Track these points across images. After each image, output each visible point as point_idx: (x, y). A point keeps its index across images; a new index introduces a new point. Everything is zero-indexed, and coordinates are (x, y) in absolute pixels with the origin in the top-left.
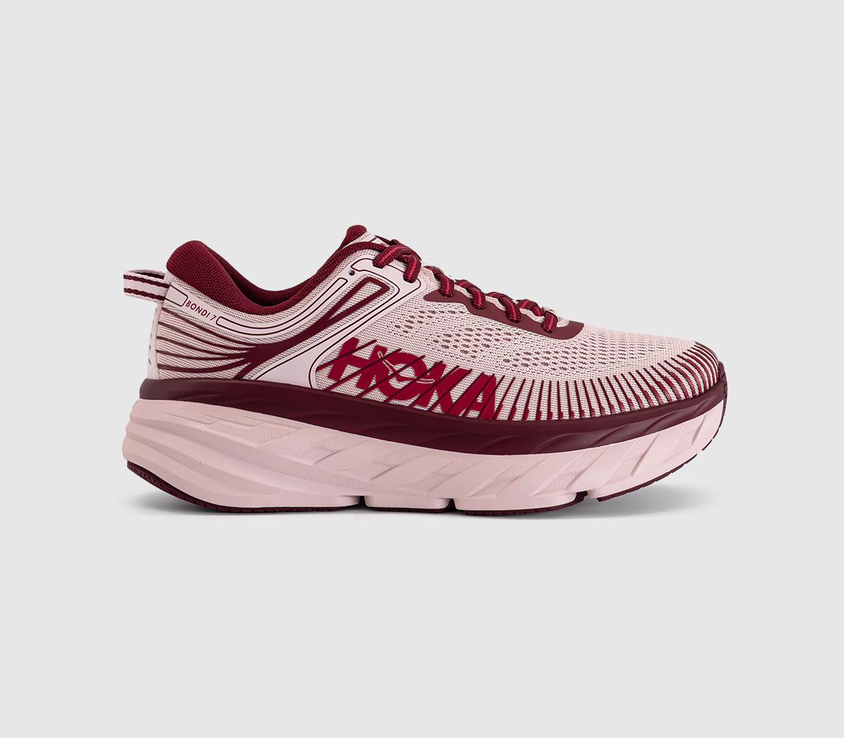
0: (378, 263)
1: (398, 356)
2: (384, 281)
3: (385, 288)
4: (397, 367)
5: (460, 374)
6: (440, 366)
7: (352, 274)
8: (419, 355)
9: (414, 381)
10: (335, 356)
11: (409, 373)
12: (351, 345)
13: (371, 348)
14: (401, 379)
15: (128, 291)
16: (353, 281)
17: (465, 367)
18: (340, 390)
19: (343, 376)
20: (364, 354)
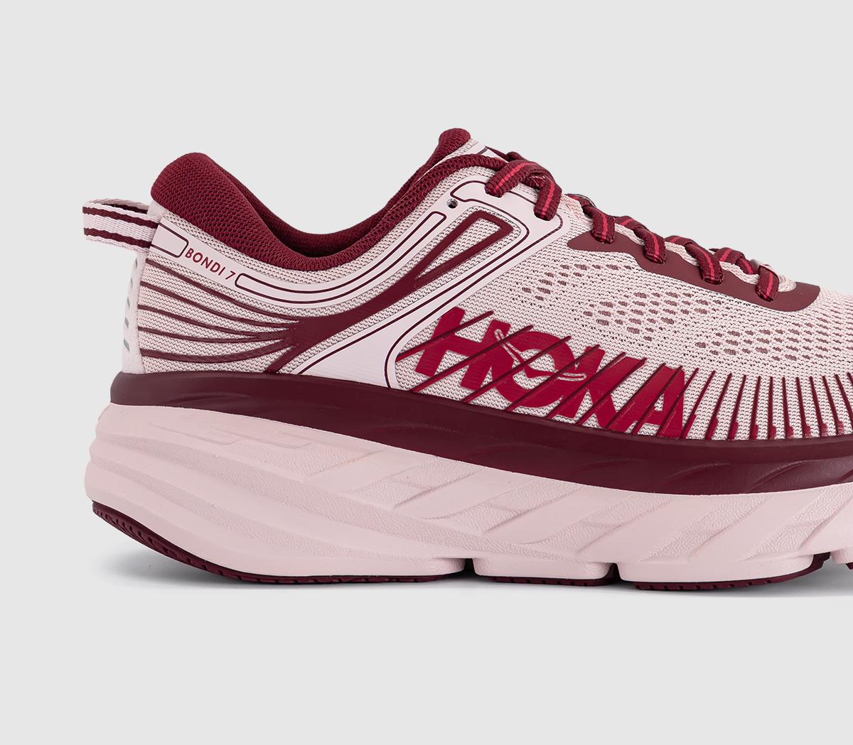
0: (494, 189)
1: (528, 337)
2: (504, 217)
3: (505, 229)
4: (526, 355)
5: (627, 366)
6: (594, 353)
7: (453, 205)
8: (561, 336)
9: (553, 376)
10: (427, 337)
11: (546, 363)
12: (453, 319)
13: (485, 323)
14: (532, 374)
15: (90, 232)
16: (455, 217)
17: (634, 353)
18: (435, 390)
19: (440, 369)
20: (475, 333)
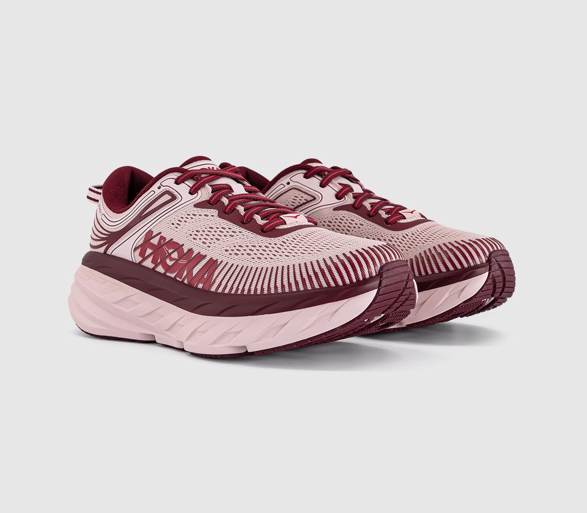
0: (177, 182)
1: (172, 244)
2: (175, 193)
3: (174, 198)
4: (170, 251)
5: (201, 257)
6: (190, 251)
7: (159, 188)
8: (181, 243)
9: (177, 261)
10: (142, 242)
11: (175, 255)
12: (149, 235)
13: (158, 238)
14: (172, 259)
15: (88, 197)
16: (158, 192)
17: (203, 253)
18: (145, 264)
19: (146, 255)
20: (155, 241)
